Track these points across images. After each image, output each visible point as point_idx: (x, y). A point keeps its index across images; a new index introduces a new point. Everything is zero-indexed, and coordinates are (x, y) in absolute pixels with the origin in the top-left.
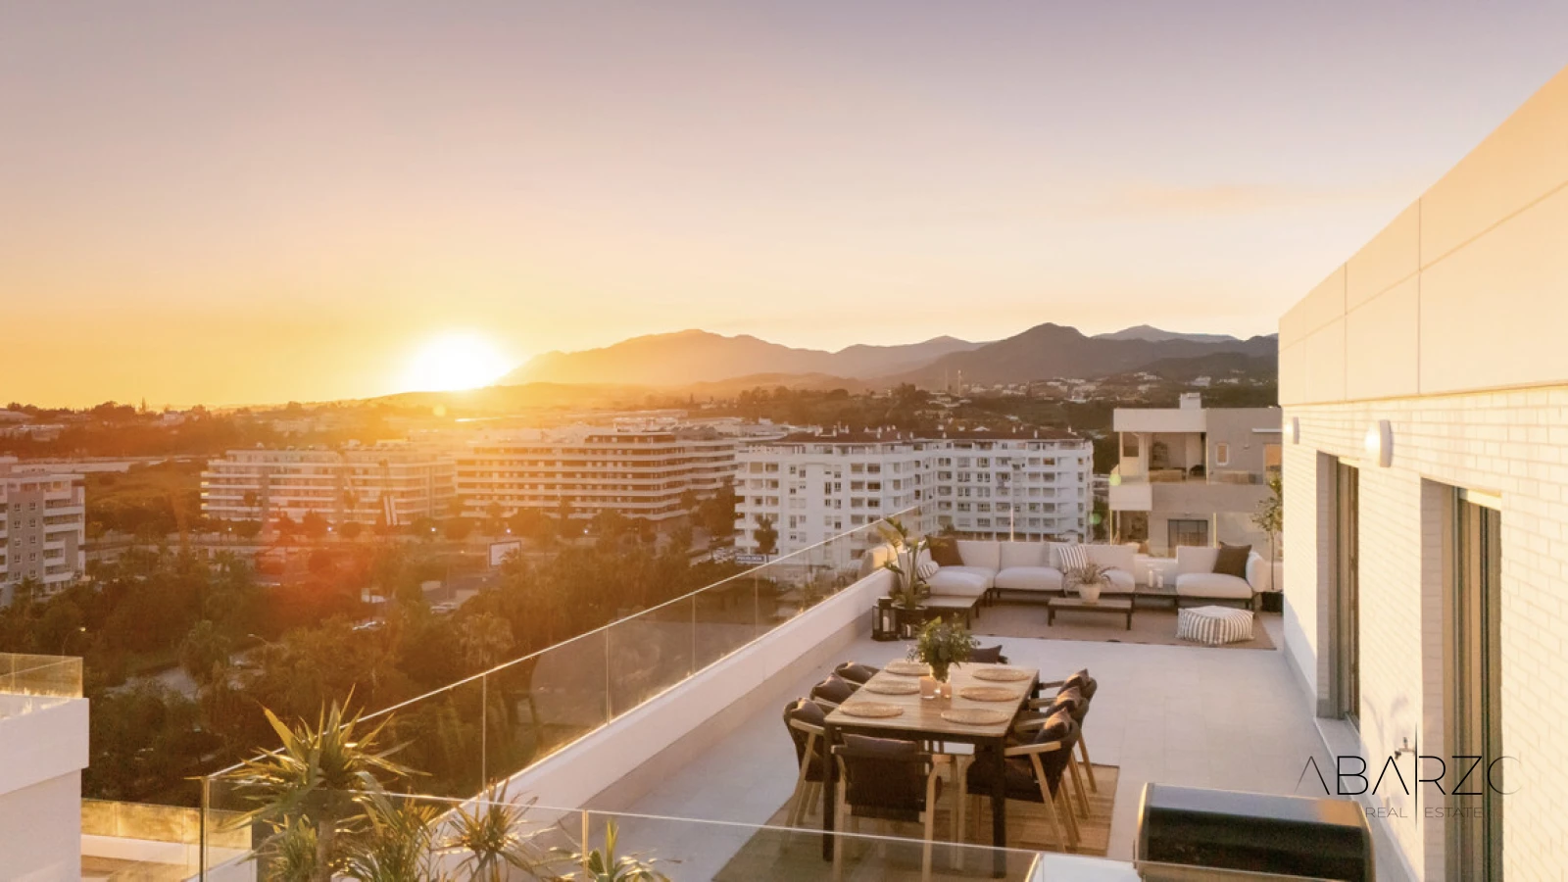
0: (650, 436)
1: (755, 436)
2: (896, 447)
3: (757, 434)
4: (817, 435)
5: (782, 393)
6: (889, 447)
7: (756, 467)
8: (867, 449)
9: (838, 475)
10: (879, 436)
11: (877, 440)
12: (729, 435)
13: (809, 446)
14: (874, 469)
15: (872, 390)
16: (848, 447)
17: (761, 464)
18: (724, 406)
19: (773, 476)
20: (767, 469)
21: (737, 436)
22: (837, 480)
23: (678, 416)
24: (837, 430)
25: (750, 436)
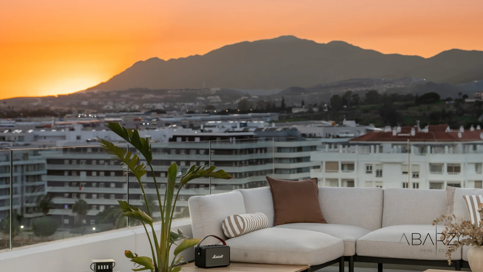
0: (232, 137)
1: (338, 137)
2: (478, 146)
3: (341, 135)
4: (394, 133)
5: (372, 96)
6: (471, 147)
7: (331, 166)
8: (446, 147)
9: (416, 175)
10: (460, 135)
11: (458, 140)
12: (312, 136)
13: (387, 145)
14: (454, 169)
15: (464, 94)
16: (426, 146)
17: (337, 163)
18: (315, 109)
19: (349, 175)
20: (342, 169)
21: (320, 137)
22: (416, 180)
23: (268, 119)
24: (416, 129)
25: (334, 137)
